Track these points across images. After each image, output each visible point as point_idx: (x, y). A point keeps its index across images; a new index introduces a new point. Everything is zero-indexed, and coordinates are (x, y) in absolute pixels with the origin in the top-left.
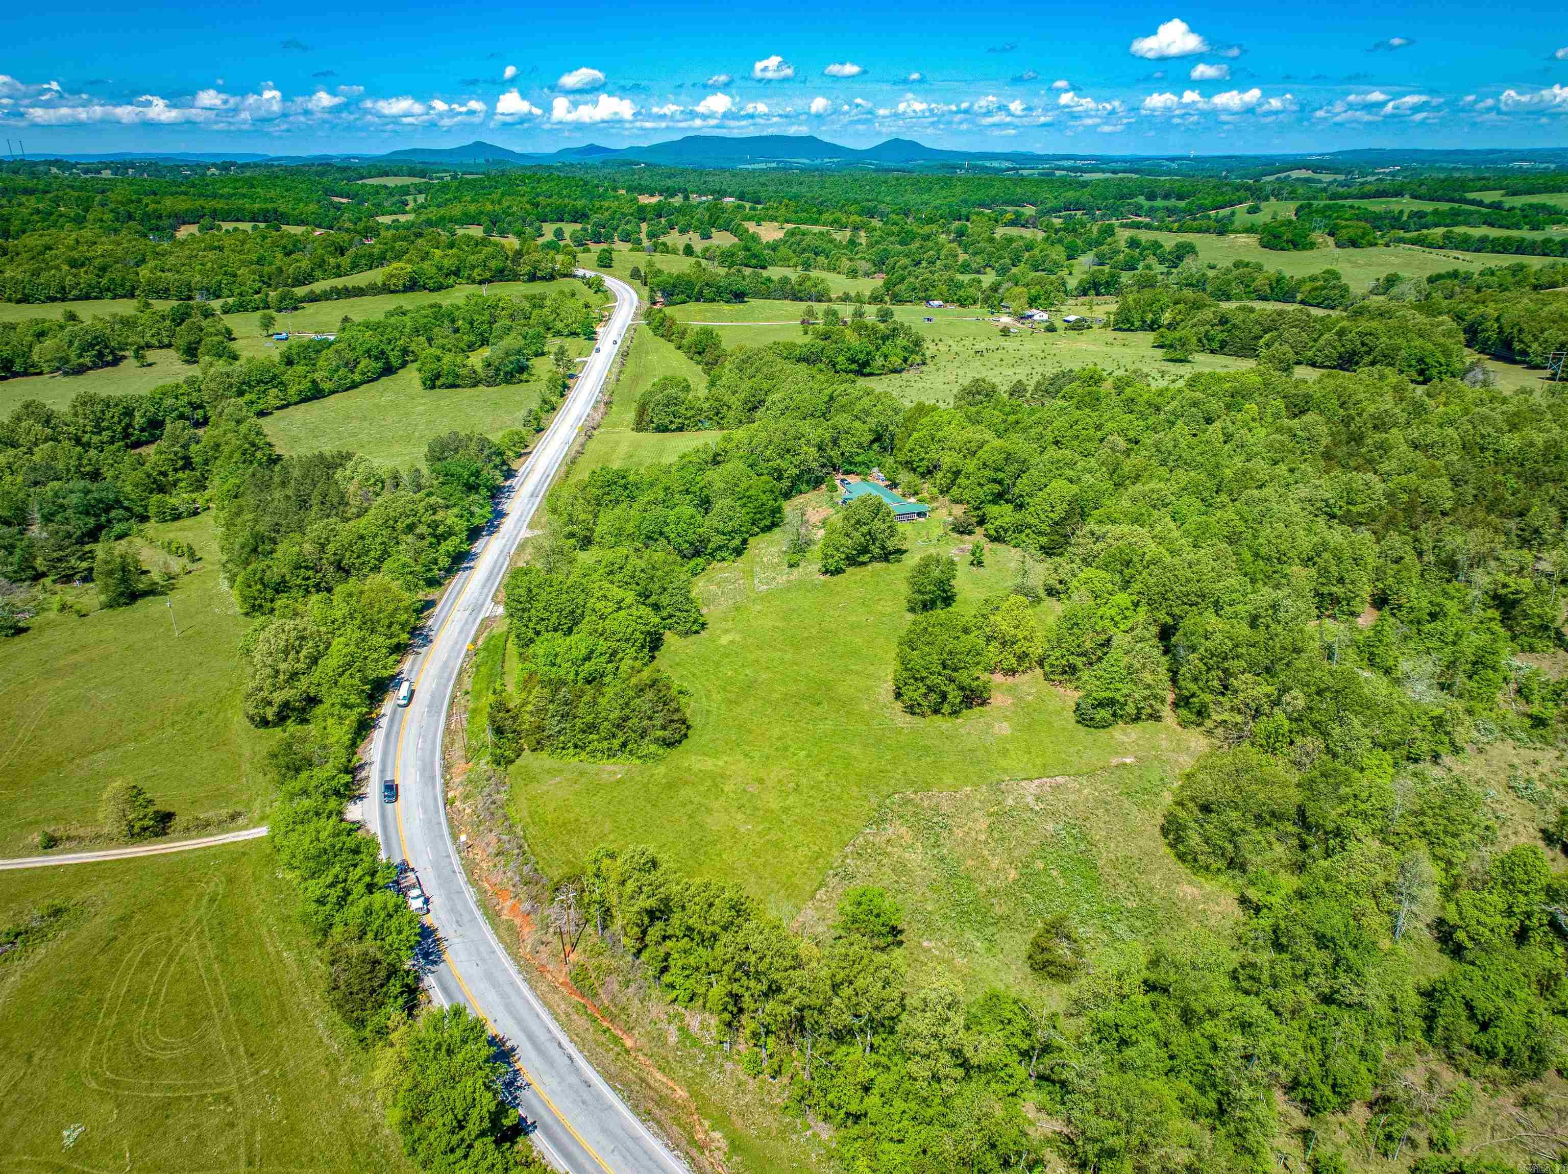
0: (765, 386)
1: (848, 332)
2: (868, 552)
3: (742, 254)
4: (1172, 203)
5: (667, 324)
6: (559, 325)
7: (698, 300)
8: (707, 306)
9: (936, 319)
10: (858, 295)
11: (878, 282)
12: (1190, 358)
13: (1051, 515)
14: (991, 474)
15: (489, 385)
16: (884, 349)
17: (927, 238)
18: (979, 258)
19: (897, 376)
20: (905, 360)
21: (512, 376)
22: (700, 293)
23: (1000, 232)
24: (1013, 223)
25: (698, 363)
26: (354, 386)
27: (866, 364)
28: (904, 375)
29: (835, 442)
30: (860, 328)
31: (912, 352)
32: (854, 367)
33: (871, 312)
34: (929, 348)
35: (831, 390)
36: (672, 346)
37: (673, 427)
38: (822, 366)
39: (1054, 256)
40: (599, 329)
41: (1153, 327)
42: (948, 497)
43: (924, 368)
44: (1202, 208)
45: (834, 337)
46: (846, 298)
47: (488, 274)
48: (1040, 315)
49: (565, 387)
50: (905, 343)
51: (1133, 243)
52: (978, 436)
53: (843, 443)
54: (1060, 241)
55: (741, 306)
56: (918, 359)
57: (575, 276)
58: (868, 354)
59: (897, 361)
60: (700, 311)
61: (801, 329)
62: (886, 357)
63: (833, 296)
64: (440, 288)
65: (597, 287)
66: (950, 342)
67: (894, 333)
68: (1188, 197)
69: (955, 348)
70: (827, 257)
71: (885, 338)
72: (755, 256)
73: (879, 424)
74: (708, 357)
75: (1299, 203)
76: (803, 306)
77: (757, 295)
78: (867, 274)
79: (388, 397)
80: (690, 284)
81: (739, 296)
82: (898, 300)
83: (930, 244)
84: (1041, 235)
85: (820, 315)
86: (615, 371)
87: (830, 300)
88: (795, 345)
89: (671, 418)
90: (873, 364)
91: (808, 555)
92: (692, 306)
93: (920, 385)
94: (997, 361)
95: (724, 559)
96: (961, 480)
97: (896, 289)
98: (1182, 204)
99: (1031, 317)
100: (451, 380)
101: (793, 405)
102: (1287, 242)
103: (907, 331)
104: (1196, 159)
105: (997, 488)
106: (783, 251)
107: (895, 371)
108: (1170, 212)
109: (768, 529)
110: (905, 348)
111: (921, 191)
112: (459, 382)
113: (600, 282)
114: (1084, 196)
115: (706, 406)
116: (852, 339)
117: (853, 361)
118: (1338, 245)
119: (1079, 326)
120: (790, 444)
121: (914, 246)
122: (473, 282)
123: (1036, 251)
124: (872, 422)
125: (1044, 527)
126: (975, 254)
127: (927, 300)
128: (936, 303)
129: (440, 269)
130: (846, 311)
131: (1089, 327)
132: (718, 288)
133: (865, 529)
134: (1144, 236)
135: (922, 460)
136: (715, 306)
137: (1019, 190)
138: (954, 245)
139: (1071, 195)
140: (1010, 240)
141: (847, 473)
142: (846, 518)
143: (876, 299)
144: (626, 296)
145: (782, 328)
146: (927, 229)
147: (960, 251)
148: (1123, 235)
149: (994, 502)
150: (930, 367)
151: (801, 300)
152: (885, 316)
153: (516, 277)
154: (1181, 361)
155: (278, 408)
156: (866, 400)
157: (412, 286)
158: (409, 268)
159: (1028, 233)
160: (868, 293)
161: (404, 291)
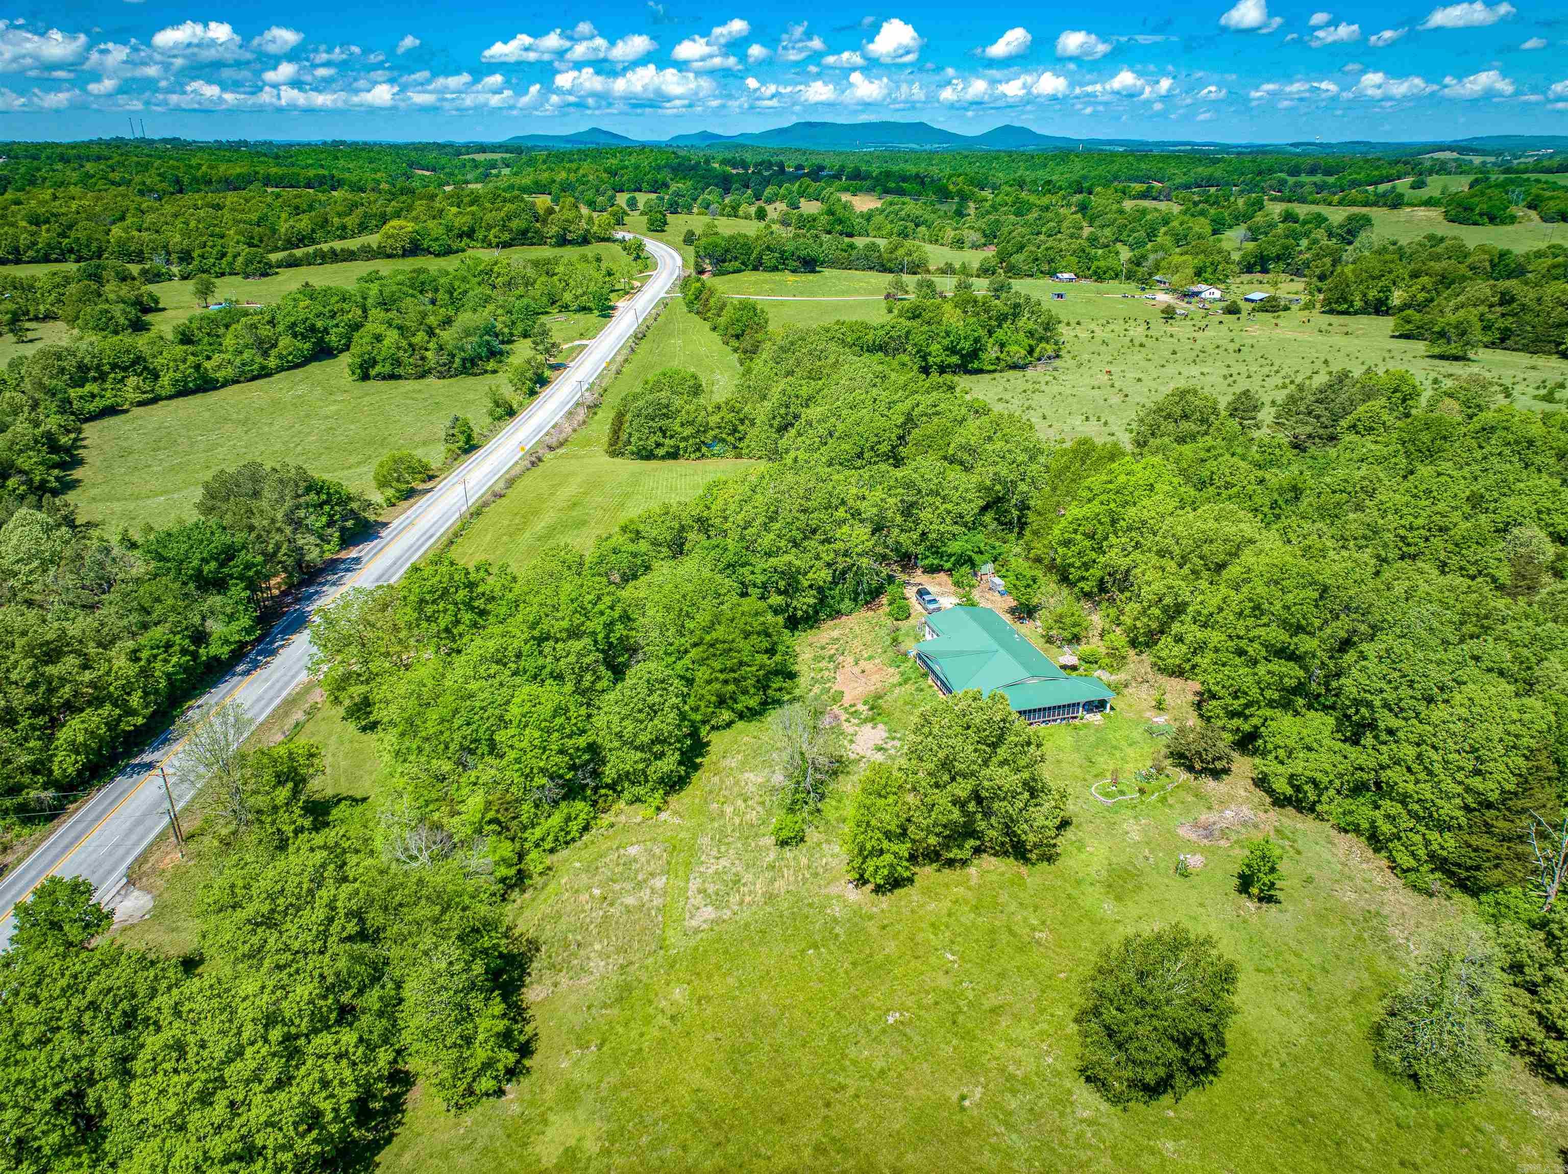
0: (804, 392)
1: (948, 307)
2: (972, 833)
3: (824, 219)
4: (1318, 178)
5: (704, 296)
6: (567, 297)
7: (755, 268)
8: (767, 275)
9: (1069, 296)
10: (964, 266)
11: (990, 252)
12: (1471, 355)
13: (1476, 782)
14: (1277, 635)
15: (442, 376)
16: (999, 334)
17: (1047, 209)
18: (1107, 232)
19: (1018, 374)
20: (1031, 351)
21: (473, 364)
22: (760, 258)
23: (1128, 205)
24: (1144, 196)
25: (735, 350)
26: (264, 373)
27: (974, 354)
28: (1030, 373)
29: (908, 510)
30: (966, 302)
31: (1041, 339)
32: (955, 359)
33: (981, 287)
34: (1065, 333)
35: (909, 403)
36: (707, 325)
37: (661, 452)
38: (905, 358)
39: (1197, 229)
40: (621, 304)
41: (1379, 308)
42: (1147, 658)
43: (1057, 363)
44: (1354, 184)
45: (927, 316)
46: (948, 270)
47: (506, 236)
48: (1210, 293)
49: (543, 382)
50: (1031, 325)
51: (1289, 217)
52: (1229, 529)
53: (925, 515)
54: (1202, 213)
55: (811, 277)
56: (1050, 349)
57: (615, 241)
58: (977, 340)
59: (1017, 351)
60: (755, 283)
61: (884, 304)
62: (1002, 345)
63: (932, 268)
64: (448, 252)
65: (637, 252)
66: (1093, 326)
67: (1016, 311)
68: (1337, 173)
69: (1100, 334)
70: (929, 227)
71: (1002, 319)
72: (840, 221)
73: (997, 478)
74: (747, 342)
75: (1472, 178)
76: (890, 277)
77: (834, 264)
78: (975, 247)
79: (301, 389)
80: (747, 248)
81: (809, 265)
82: (1014, 271)
83: (1050, 215)
84: (1176, 209)
85: (911, 288)
86: (620, 359)
87: (928, 272)
88: (867, 327)
89: (658, 437)
90: (983, 356)
91: (828, 806)
92: (748, 277)
93: (1055, 389)
94: (1167, 354)
95: (638, 800)
96: (1182, 626)
97: (1013, 259)
98: (1331, 180)
99: (1197, 294)
100: (387, 369)
101: (840, 427)
102: (1481, 215)
103: (1035, 309)
104: (1320, 145)
105: (1292, 672)
106: (878, 219)
107: (1014, 367)
108: (1320, 188)
109: (751, 714)
110: (1031, 334)
111: (1033, 168)
112: (400, 371)
113: (640, 247)
114: (1218, 172)
115: (714, 420)
116: (952, 318)
117: (952, 350)
118: (1545, 219)
119: (1270, 306)
120: (814, 519)
121: (1033, 216)
122: (490, 245)
123: (1175, 224)
124: (983, 474)
125: (1449, 809)
126: (1102, 227)
127: (1052, 274)
128: (1066, 276)
129: (449, 229)
130: (947, 285)
131: (1287, 308)
132: (783, 252)
133: (962, 789)
134: (1302, 210)
135: (1086, 566)
136: (777, 276)
137: (1143, 166)
138: (1079, 215)
139: (1203, 171)
140: (1144, 212)
141: (932, 570)
142: (916, 754)
143: (985, 271)
144: (669, 261)
145: (862, 304)
146: (1045, 201)
147: (1085, 224)
148: (1276, 209)
149: (1286, 704)
150: (1066, 362)
151: (891, 271)
152: (998, 290)
153: (541, 241)
154: (1456, 358)
155: (141, 404)
156: (973, 424)
157: (414, 249)
158: (410, 226)
159: (1163, 206)
160: (976, 265)
161: (404, 255)
